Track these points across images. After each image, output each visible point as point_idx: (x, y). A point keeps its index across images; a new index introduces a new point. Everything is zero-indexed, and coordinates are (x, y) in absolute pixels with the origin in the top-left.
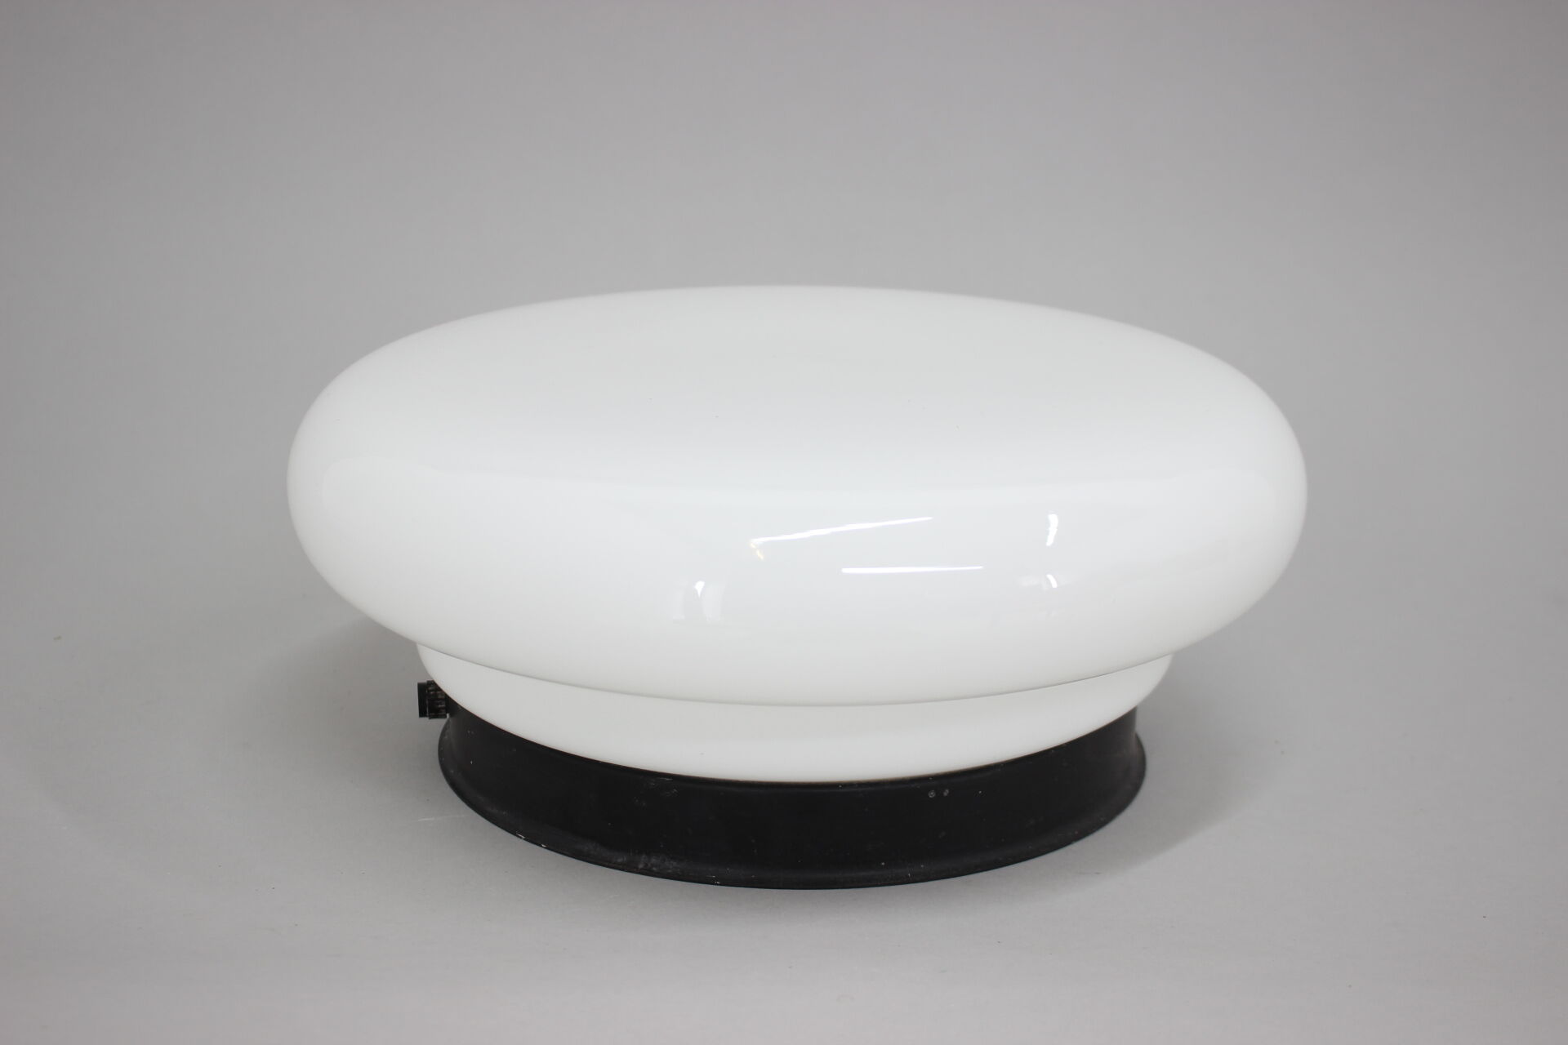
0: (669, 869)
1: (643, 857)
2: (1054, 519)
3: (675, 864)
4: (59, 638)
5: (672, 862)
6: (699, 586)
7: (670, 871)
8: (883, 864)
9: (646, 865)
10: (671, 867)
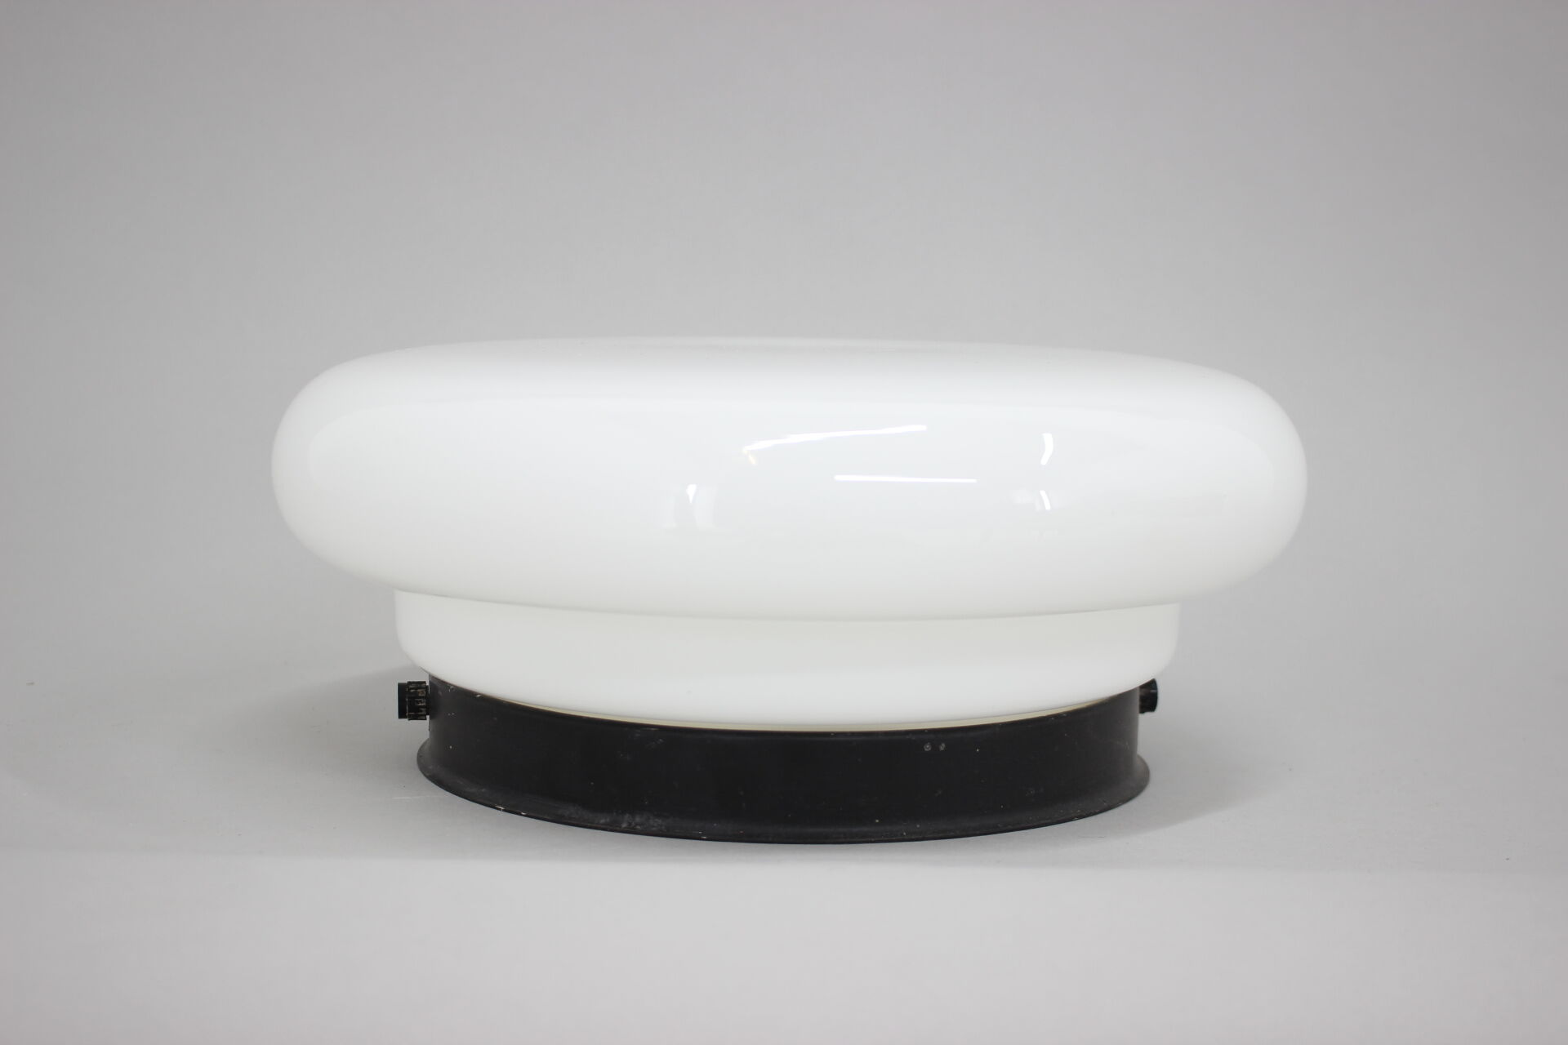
0: (653, 827)
1: (627, 816)
2: (1048, 439)
3: (660, 821)
4: (32, 684)
5: (657, 820)
6: (691, 490)
7: (654, 829)
8: (877, 821)
9: (630, 824)
10: (655, 825)
